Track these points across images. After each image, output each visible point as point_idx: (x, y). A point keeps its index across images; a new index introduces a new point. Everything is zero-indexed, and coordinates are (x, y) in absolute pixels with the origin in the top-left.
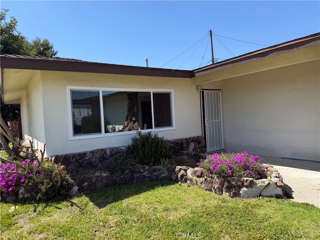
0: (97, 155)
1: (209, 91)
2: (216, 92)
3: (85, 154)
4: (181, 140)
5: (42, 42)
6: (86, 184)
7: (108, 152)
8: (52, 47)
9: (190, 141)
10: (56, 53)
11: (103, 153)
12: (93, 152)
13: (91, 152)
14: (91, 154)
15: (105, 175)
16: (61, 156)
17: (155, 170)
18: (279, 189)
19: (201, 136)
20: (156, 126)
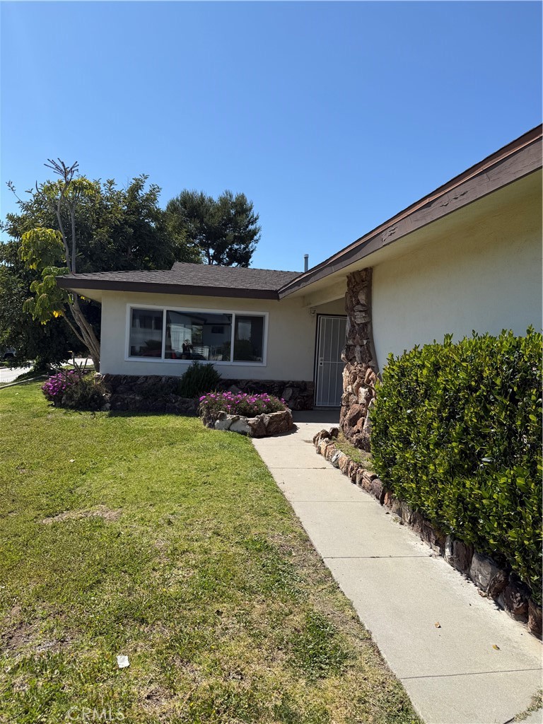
0: (150, 381)
1: (325, 318)
2: (339, 319)
3: (138, 377)
4: (272, 381)
5: (234, 200)
6: (119, 403)
7: (164, 379)
8: (251, 209)
9: (287, 385)
10: (256, 219)
11: (158, 380)
12: (146, 377)
13: (144, 377)
14: (145, 379)
15: (138, 398)
16: (112, 376)
17: (184, 402)
18: (248, 427)
19: (310, 382)
20: (236, 359)
